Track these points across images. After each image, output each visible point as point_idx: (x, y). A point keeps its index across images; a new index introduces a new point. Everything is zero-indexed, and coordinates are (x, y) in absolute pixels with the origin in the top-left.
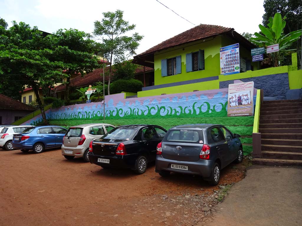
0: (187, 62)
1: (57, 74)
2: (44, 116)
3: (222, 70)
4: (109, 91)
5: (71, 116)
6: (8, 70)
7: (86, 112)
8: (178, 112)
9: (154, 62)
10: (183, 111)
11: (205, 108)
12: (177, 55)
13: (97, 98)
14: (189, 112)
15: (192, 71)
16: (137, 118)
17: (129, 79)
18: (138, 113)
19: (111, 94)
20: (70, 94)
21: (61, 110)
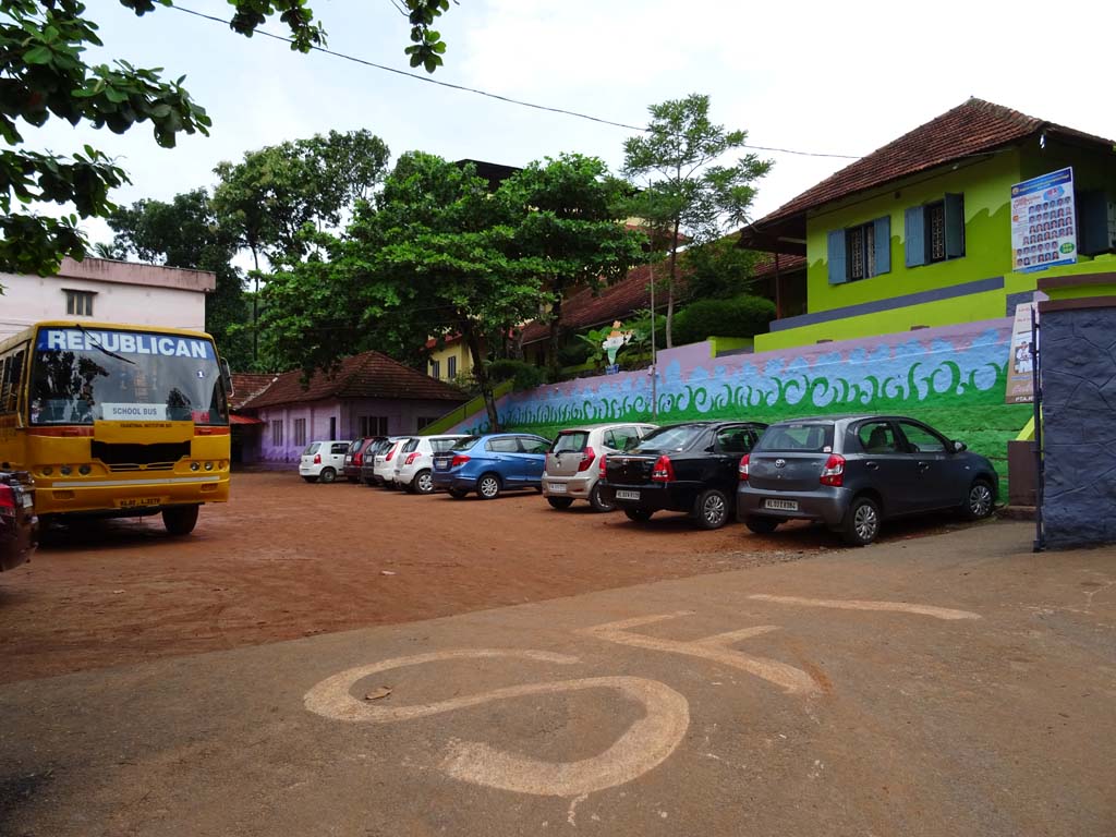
0: (907, 233)
1: (526, 296)
2: (493, 413)
3: (1018, 258)
4: (669, 338)
5: (565, 414)
6: (410, 293)
7: (604, 400)
8: (865, 393)
9: (805, 238)
10: (880, 391)
11: (945, 379)
12: (879, 215)
13: (635, 358)
14: (896, 392)
15: (923, 262)
16: (746, 413)
17: (733, 295)
18: (748, 399)
19: (676, 344)
20: (560, 348)
21: (538, 398)
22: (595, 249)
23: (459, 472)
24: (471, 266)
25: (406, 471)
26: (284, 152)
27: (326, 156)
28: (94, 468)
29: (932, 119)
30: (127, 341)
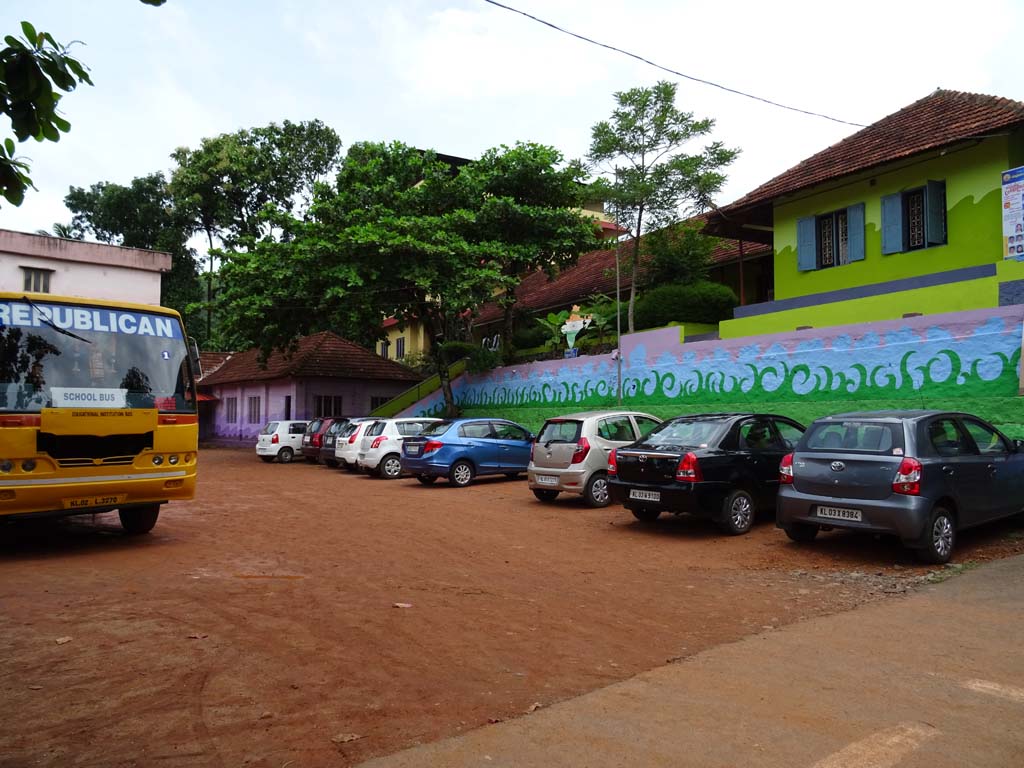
0: (884, 220)
2: (449, 395)
3: (1010, 245)
4: (631, 323)
5: (522, 396)
6: (372, 274)
7: (564, 384)
8: (850, 381)
9: (772, 226)
10: (868, 379)
11: (942, 368)
12: (851, 203)
13: (594, 342)
14: (887, 381)
15: (901, 250)
16: (718, 400)
17: (692, 281)
18: (721, 385)
19: (637, 328)
20: (514, 331)
21: (494, 380)
22: (551, 234)
23: (431, 458)
24: (434, 248)
25: (371, 455)
26: (240, 139)
27: (279, 145)
28: (40, 463)
29: (899, 110)
30: (82, 316)
